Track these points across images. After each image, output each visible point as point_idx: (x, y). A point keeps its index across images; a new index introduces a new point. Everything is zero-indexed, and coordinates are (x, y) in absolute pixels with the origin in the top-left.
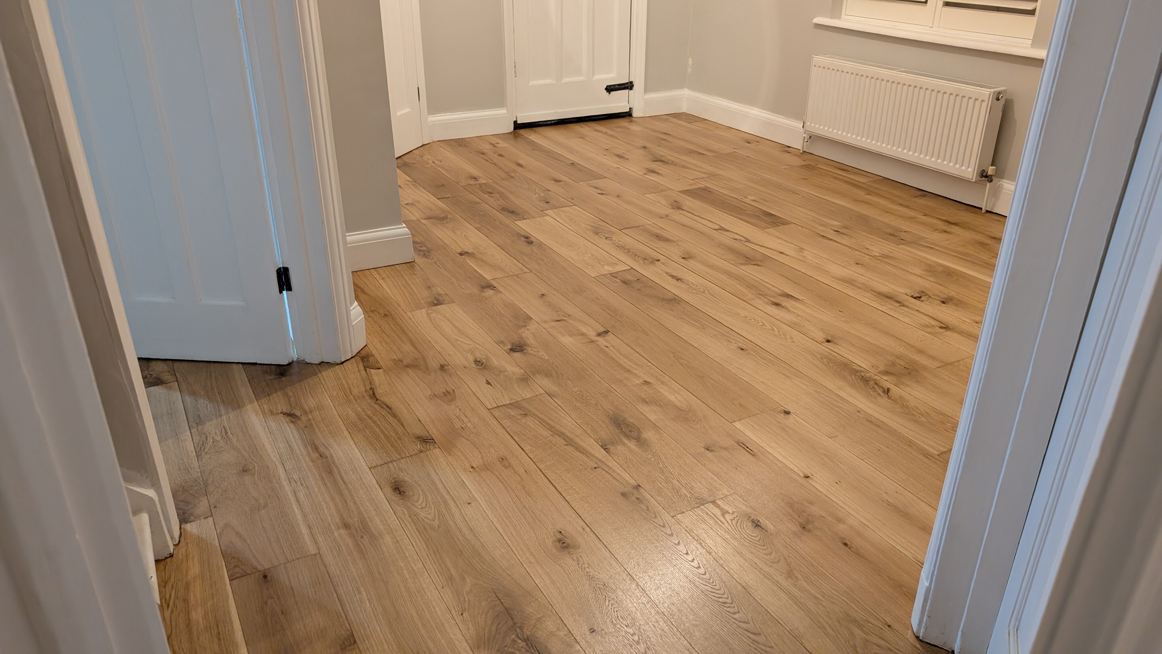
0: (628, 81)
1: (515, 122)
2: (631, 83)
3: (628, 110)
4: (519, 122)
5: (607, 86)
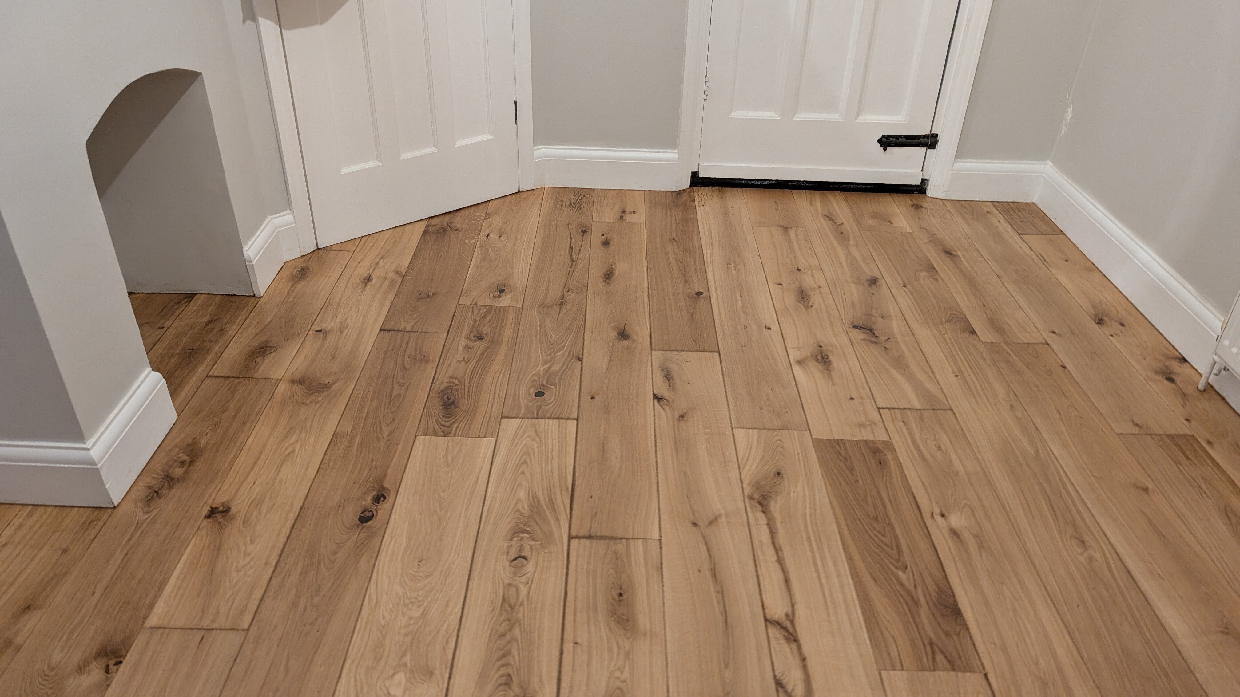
0: (928, 133)
1: (695, 175)
2: (935, 136)
3: (919, 183)
4: (701, 175)
5: (883, 136)
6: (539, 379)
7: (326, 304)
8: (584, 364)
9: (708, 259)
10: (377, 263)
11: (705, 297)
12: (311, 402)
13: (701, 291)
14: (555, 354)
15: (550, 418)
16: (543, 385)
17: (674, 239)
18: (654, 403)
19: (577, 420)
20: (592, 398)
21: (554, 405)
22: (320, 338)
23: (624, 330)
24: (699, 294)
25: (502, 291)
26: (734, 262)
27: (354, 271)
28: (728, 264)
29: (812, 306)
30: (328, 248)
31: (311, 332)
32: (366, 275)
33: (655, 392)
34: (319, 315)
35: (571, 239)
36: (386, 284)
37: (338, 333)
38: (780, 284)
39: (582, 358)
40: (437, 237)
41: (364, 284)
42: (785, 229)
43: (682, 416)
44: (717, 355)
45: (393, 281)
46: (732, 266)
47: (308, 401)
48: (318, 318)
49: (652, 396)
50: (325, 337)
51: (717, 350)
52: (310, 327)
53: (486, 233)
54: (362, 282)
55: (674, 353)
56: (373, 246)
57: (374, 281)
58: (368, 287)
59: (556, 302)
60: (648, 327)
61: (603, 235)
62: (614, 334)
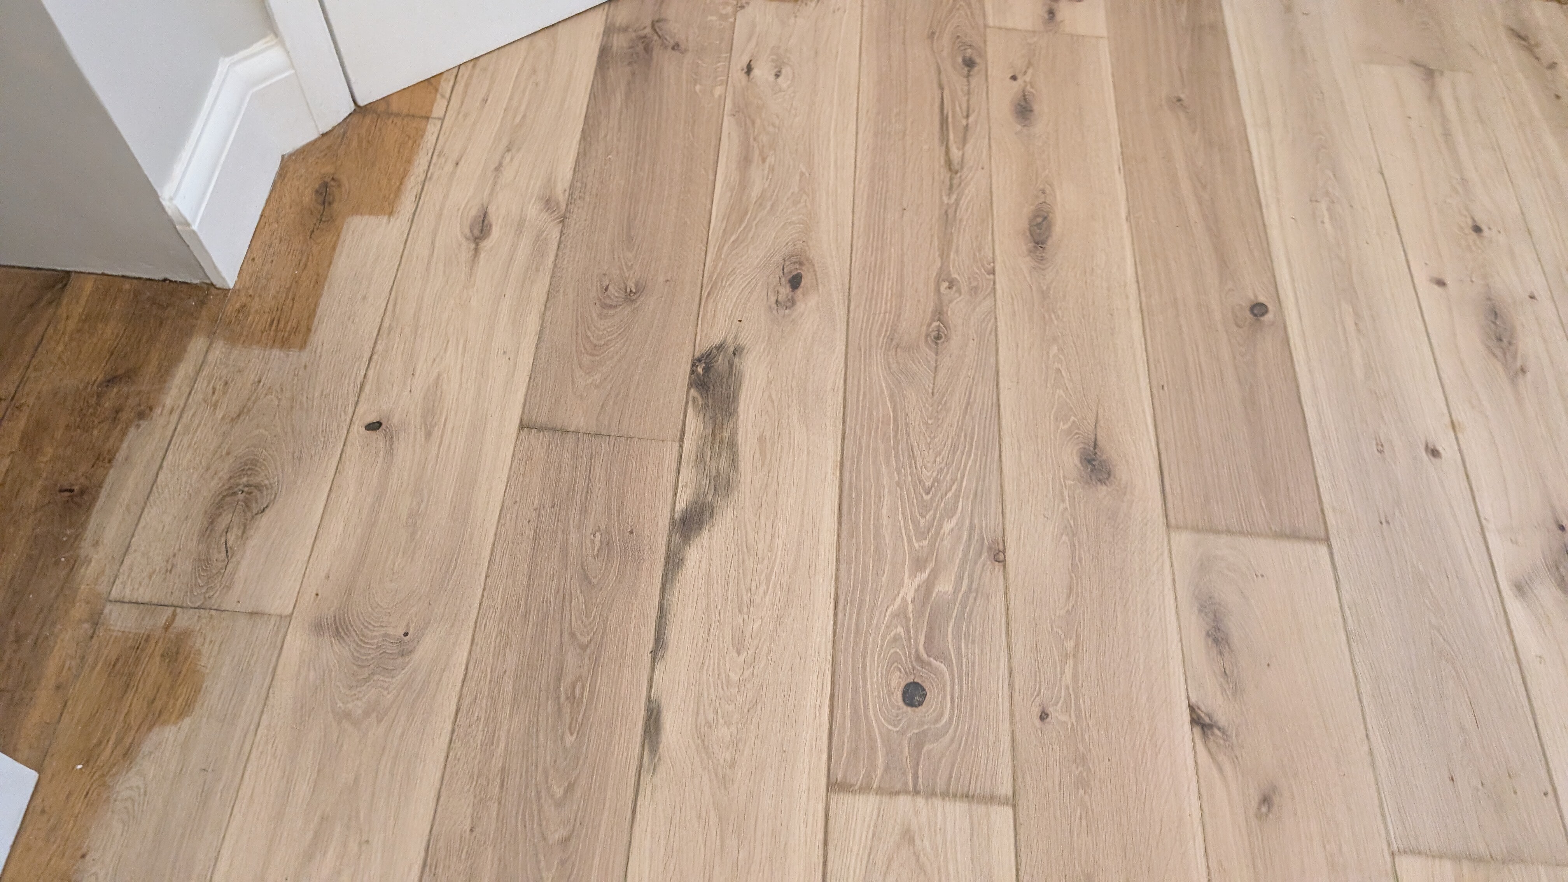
6: (908, 631)
7: (387, 322)
8: (1011, 575)
9: (1264, 180)
10: (499, 168)
11: (1273, 324)
12: (367, 714)
13: (1262, 299)
14: (937, 533)
15: (945, 795)
16: (918, 658)
17: (1179, 100)
18: (1194, 742)
19: (1014, 807)
20: (1044, 716)
21: (952, 740)
22: (377, 456)
23: (1095, 445)
24: (1258, 309)
25: (795, 282)
26: (1327, 194)
27: (446, 197)
28: (1314, 200)
29: (1523, 371)
30: (382, 107)
31: (355, 428)
32: (474, 212)
33: (1193, 700)
34: (373, 364)
35: (941, 88)
36: (525, 246)
37: (421, 436)
38: (1441, 283)
39: (1004, 552)
40: (633, 74)
41: (473, 246)
42: (1430, 74)
43: (1266, 800)
44: (1323, 550)
45: (538, 236)
46: (1323, 205)
47: (358, 708)
48: (371, 373)
49: (1186, 717)
50: (390, 451)
51: (1322, 534)
52: (350, 410)
53: (745, 60)
54: (467, 239)
55: (1224, 540)
56: (485, 101)
57: (496, 232)
58: (482, 255)
59: (924, 328)
60: (1153, 439)
61: (1014, 78)
62: (1071, 459)
